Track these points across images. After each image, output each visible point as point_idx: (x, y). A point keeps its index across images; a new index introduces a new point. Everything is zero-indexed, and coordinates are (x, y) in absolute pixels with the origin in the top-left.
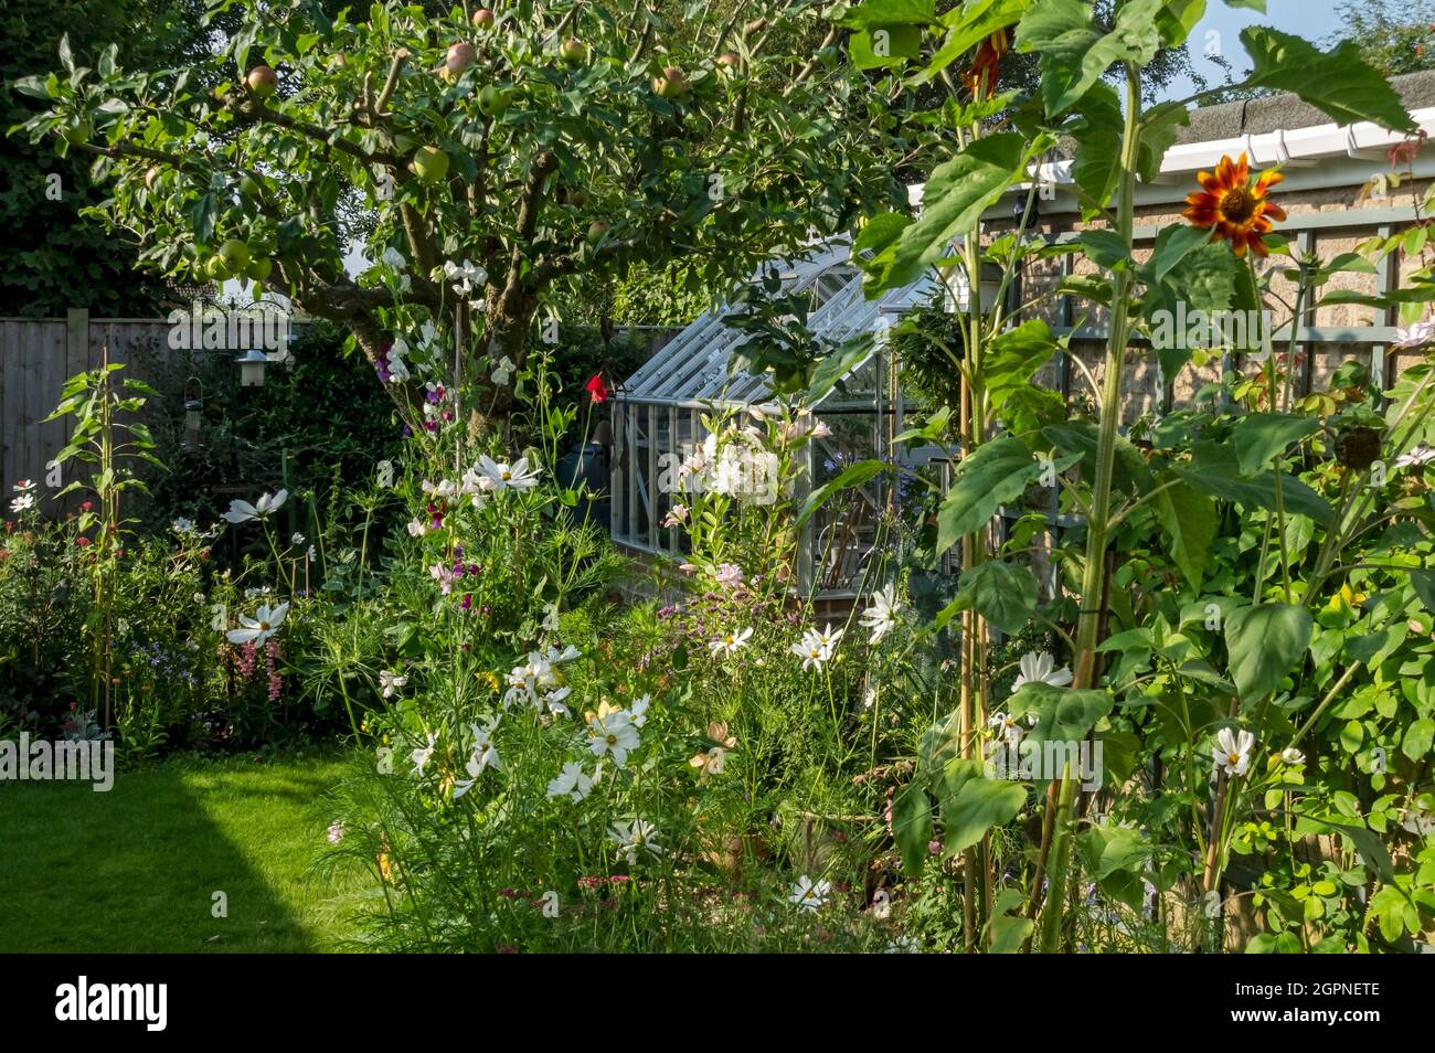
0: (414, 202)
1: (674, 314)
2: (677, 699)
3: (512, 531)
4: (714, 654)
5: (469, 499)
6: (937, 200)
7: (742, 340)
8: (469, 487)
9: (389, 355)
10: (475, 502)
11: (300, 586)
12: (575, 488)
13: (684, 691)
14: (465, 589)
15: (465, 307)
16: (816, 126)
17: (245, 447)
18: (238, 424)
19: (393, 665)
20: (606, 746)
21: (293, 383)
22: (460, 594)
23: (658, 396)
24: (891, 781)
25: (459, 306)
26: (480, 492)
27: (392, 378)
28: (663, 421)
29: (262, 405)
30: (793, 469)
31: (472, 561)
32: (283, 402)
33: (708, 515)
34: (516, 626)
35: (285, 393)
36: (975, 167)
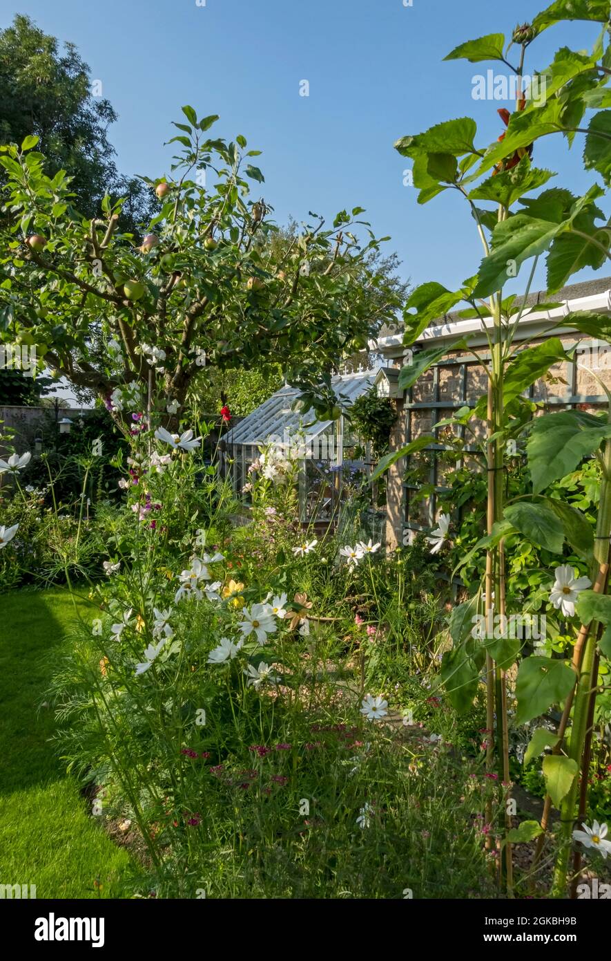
0: (126, 319)
1: (240, 413)
2: (278, 580)
3: (179, 487)
4: (295, 554)
5: (155, 469)
6: (502, 243)
7: (300, 394)
8: (155, 462)
9: (111, 397)
10: (158, 470)
11: (84, 515)
12: (214, 465)
13: (282, 576)
14: (152, 517)
15: (154, 371)
16: (339, 287)
17: (62, 458)
18: (60, 449)
19: (113, 557)
20: (252, 628)
21: (84, 433)
22: (150, 520)
23: (237, 441)
24: (353, 604)
25: (150, 372)
26: (161, 465)
27: (114, 409)
28: (239, 452)
29: (71, 442)
30: (298, 469)
31: (157, 502)
32: (79, 441)
33: (260, 487)
34: (180, 537)
35: (80, 437)
36: (529, 222)
